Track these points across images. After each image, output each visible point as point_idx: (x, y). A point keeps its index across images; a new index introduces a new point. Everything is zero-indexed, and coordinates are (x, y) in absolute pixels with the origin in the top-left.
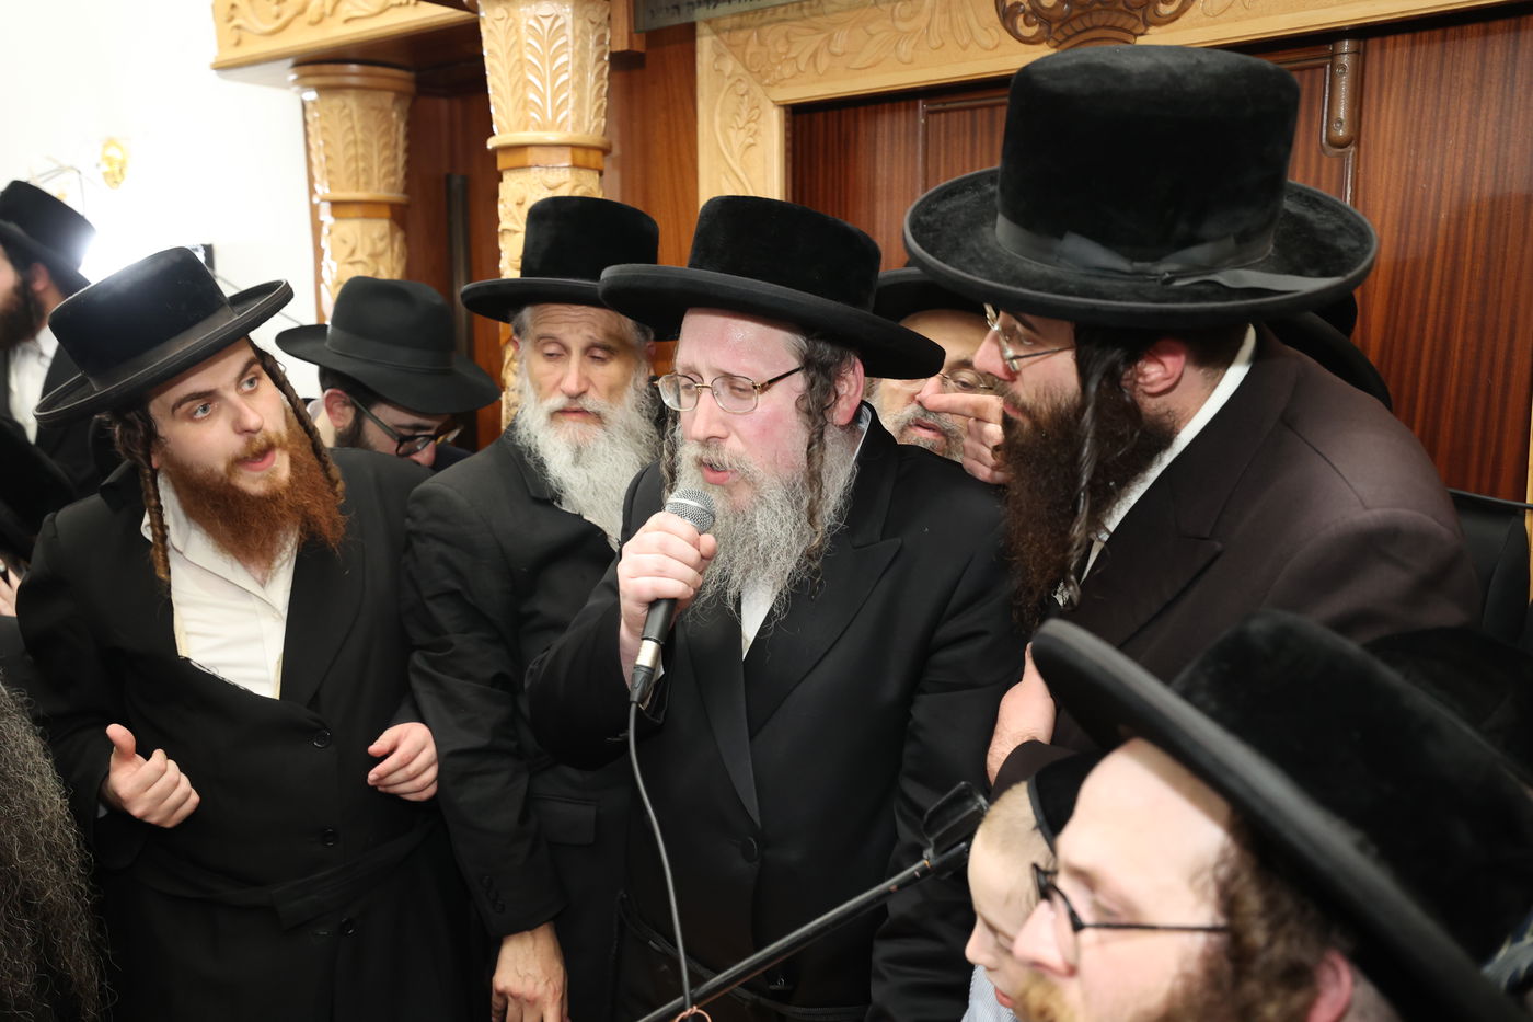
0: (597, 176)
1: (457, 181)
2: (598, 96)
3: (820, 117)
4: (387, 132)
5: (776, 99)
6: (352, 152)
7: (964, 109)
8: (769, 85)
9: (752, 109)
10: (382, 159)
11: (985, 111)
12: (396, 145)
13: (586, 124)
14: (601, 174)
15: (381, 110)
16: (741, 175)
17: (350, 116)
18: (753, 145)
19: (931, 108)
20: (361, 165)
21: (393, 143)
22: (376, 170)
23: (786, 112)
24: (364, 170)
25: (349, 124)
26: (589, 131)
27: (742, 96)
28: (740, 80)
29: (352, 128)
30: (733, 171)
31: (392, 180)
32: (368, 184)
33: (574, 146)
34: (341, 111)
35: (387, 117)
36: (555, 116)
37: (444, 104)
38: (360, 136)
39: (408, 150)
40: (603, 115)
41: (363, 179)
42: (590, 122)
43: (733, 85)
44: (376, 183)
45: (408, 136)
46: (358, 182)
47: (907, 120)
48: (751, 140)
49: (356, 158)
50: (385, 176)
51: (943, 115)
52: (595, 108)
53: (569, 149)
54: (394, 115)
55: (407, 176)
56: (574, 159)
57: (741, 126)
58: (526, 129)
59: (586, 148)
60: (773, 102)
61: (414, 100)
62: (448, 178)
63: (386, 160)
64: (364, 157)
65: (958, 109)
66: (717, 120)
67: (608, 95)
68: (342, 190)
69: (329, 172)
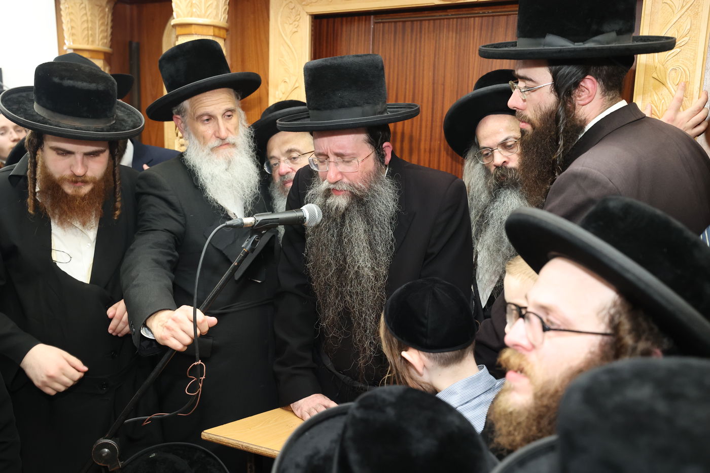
0: (223, 41)
1: (134, 45)
2: (225, 5)
3: (325, 21)
4: (103, 17)
5: (308, 11)
6: (85, 25)
7: (391, 22)
8: (304, 5)
9: (296, 16)
10: (100, 30)
11: (401, 23)
12: (107, 24)
13: (220, 17)
14: (225, 40)
15: (101, 6)
16: (291, 45)
17: (85, 8)
18: (297, 32)
19: (376, 21)
20: (90, 32)
21: (106, 23)
22: (97, 35)
23: (312, 18)
24: (92, 35)
25: (84, 12)
26: (221, 20)
27: (292, 9)
28: (291, 2)
29: (86, 14)
30: (287, 43)
31: (105, 41)
32: (93, 42)
33: (215, 26)
34: (80, 6)
35: (103, 10)
36: (206, 12)
37: (128, 6)
38: (90, 18)
39: (112, 27)
40: (227, 13)
41: (91, 39)
42: (221, 16)
43: (287, 4)
44: (97, 42)
45: (112, 21)
46: (88, 40)
47: (365, 25)
48: (296, 30)
49: (88, 29)
50: (102, 39)
51: (382, 24)
52: (223, 10)
53: (212, 27)
54: (107, 10)
55: (111, 40)
56: (214, 31)
57: (291, 23)
58: (191, 16)
59: (219, 28)
60: (307, 12)
61: (116, 4)
62: (131, 43)
63: (102, 31)
64: (92, 28)
65: (389, 22)
66: (279, 18)
67: (229, 4)
68: (80, 44)
69: (73, 35)
